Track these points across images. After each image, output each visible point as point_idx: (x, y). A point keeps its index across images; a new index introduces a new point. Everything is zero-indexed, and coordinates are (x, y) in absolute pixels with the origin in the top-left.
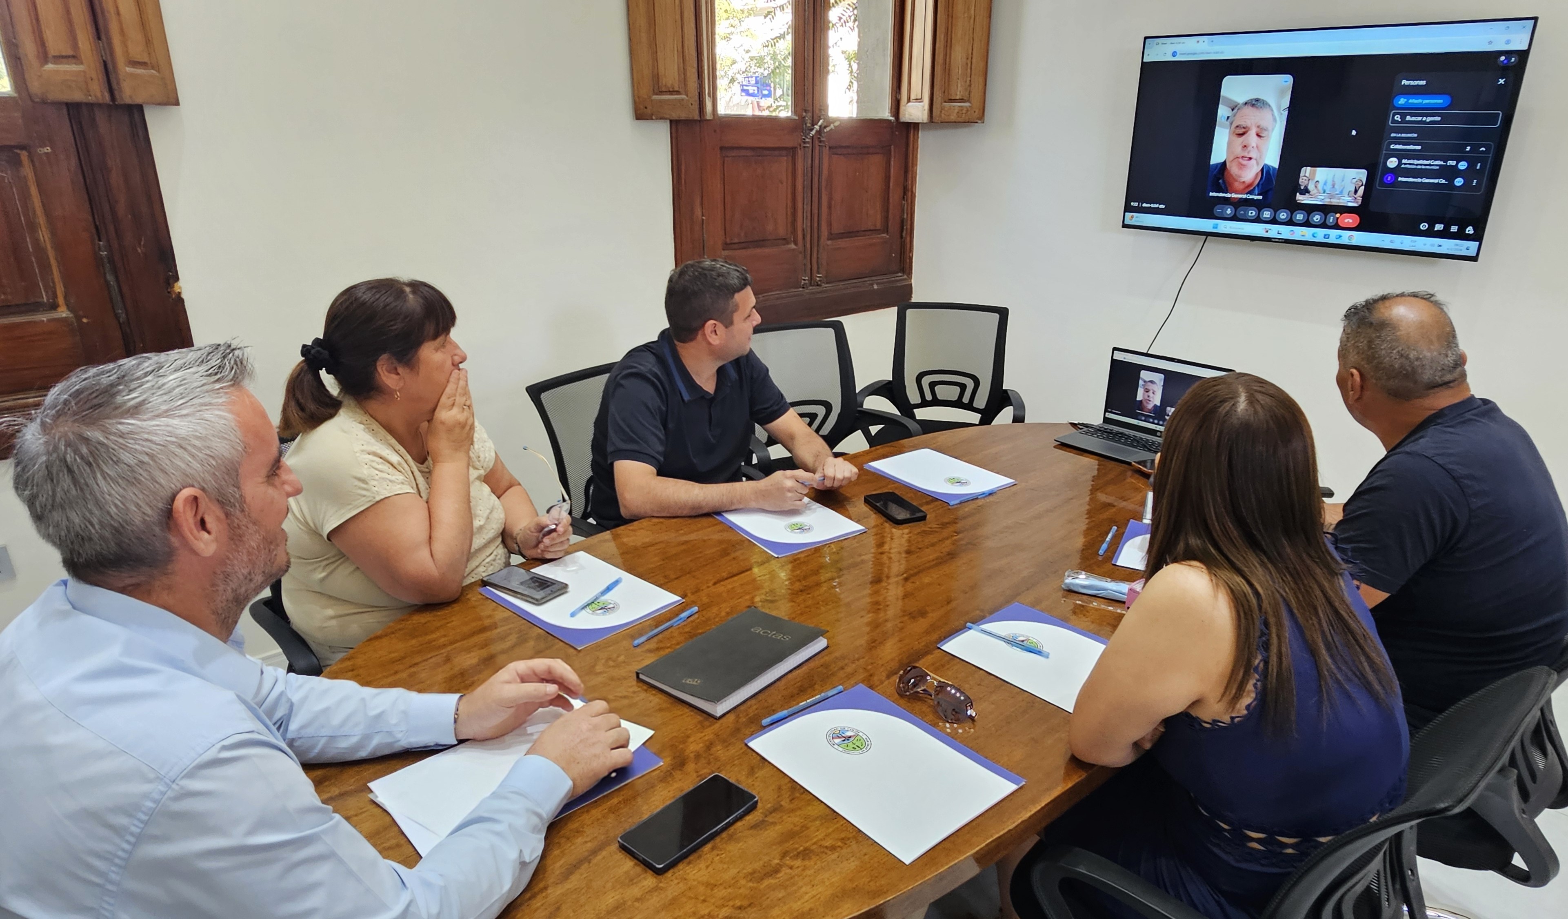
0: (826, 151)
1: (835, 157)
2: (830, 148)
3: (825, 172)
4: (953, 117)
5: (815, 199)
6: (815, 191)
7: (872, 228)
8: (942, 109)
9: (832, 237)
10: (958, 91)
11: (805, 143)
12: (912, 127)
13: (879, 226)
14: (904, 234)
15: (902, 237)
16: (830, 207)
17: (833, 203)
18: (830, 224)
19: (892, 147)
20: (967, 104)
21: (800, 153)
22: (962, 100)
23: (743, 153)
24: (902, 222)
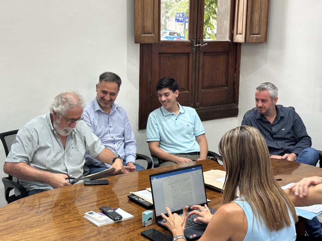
0: (202, 55)
1: (205, 57)
2: (203, 53)
3: (201, 62)
4: (254, 41)
5: (197, 73)
6: (197, 70)
7: (221, 85)
8: (250, 37)
9: (203, 88)
10: (256, 30)
11: (193, 51)
12: (238, 45)
13: (224, 84)
14: (235, 88)
15: (234, 89)
16: (203, 76)
17: (204, 74)
18: (203, 82)
19: (230, 52)
20: (260, 36)
21: (191, 55)
22: (257, 34)
23: (168, 55)
24: (234, 82)
